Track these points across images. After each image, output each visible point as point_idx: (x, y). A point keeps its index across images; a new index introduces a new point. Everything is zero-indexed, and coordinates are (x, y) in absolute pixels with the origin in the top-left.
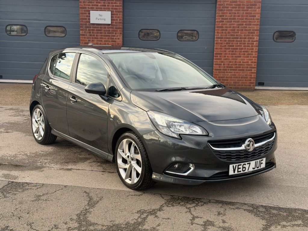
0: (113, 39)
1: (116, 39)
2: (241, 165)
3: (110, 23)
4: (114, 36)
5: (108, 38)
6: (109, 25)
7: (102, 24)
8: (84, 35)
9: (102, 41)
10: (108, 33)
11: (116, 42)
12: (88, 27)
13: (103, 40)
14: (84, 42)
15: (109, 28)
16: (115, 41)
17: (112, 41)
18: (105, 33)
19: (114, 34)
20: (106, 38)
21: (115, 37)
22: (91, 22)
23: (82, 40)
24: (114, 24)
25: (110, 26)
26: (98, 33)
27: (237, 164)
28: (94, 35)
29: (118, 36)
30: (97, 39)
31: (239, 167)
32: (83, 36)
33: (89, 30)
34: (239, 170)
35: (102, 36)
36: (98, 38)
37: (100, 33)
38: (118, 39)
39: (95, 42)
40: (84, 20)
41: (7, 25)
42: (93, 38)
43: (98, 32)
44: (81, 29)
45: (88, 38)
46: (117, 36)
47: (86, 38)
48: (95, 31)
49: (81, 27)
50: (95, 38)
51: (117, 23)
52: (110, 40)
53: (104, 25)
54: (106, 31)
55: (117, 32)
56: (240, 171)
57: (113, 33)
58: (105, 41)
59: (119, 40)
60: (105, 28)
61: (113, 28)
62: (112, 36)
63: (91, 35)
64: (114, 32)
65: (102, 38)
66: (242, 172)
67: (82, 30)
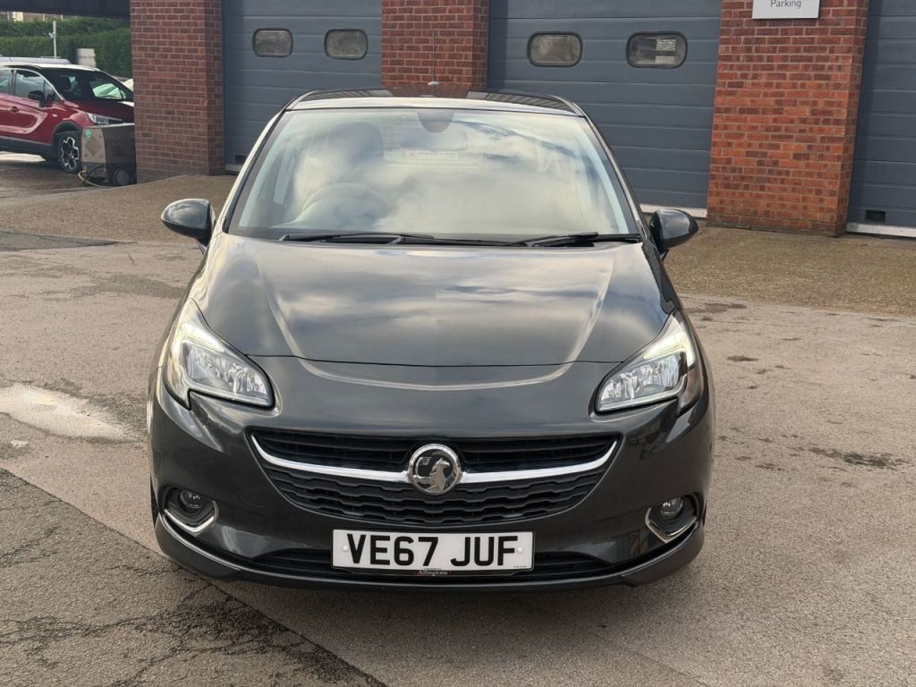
0: (822, 68)
1: (830, 68)
2: (387, 538)
3: (816, 16)
4: (826, 59)
5: (806, 68)
6: (811, 21)
7: (791, 19)
8: (729, 58)
9: (784, 77)
10: (806, 50)
11: (829, 80)
12: (745, 32)
13: (788, 73)
14: (727, 81)
15: (812, 32)
16: (828, 78)
17: (817, 77)
18: (798, 50)
19: (827, 53)
20: (797, 68)
21: (827, 64)
22: (755, 16)
23: (723, 76)
24: (830, 17)
25: (817, 26)
26: (774, 50)
27: (368, 534)
28: (760, 59)
29: (840, 60)
30: (768, 70)
31: (379, 544)
32: (725, 63)
33: (747, 41)
34: (379, 556)
35: (785, 59)
36: (771, 68)
37: (780, 51)
38: (840, 68)
39: (763, 80)
40: (733, 11)
41: (531, 34)
42: (755, 68)
43: (775, 48)
44: (723, 39)
45: (740, 68)
46: (837, 59)
47: (735, 68)
48: (766, 45)
49: (723, 32)
50: (764, 68)
51: (838, 15)
52: (812, 73)
53: (797, 23)
54: (803, 41)
55: (836, 45)
56: (387, 562)
57: (824, 49)
58: (794, 77)
59: (840, 74)
60: (799, 32)
61: (823, 32)
62: (820, 59)
63: (750, 59)
64: (828, 46)
65: (785, 67)
66: (393, 566)
67: (726, 42)
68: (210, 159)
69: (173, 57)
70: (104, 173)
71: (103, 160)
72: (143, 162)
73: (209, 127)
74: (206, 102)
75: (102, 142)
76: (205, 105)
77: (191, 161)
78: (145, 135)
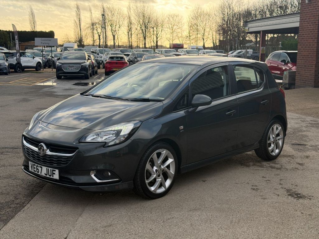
68: (315, 82)
69: (308, 47)
70: (287, 86)
71: (287, 82)
72: (297, 82)
73: (315, 71)
74: (315, 62)
75: (288, 76)
76: (315, 63)
77: (309, 82)
78: (299, 74)
